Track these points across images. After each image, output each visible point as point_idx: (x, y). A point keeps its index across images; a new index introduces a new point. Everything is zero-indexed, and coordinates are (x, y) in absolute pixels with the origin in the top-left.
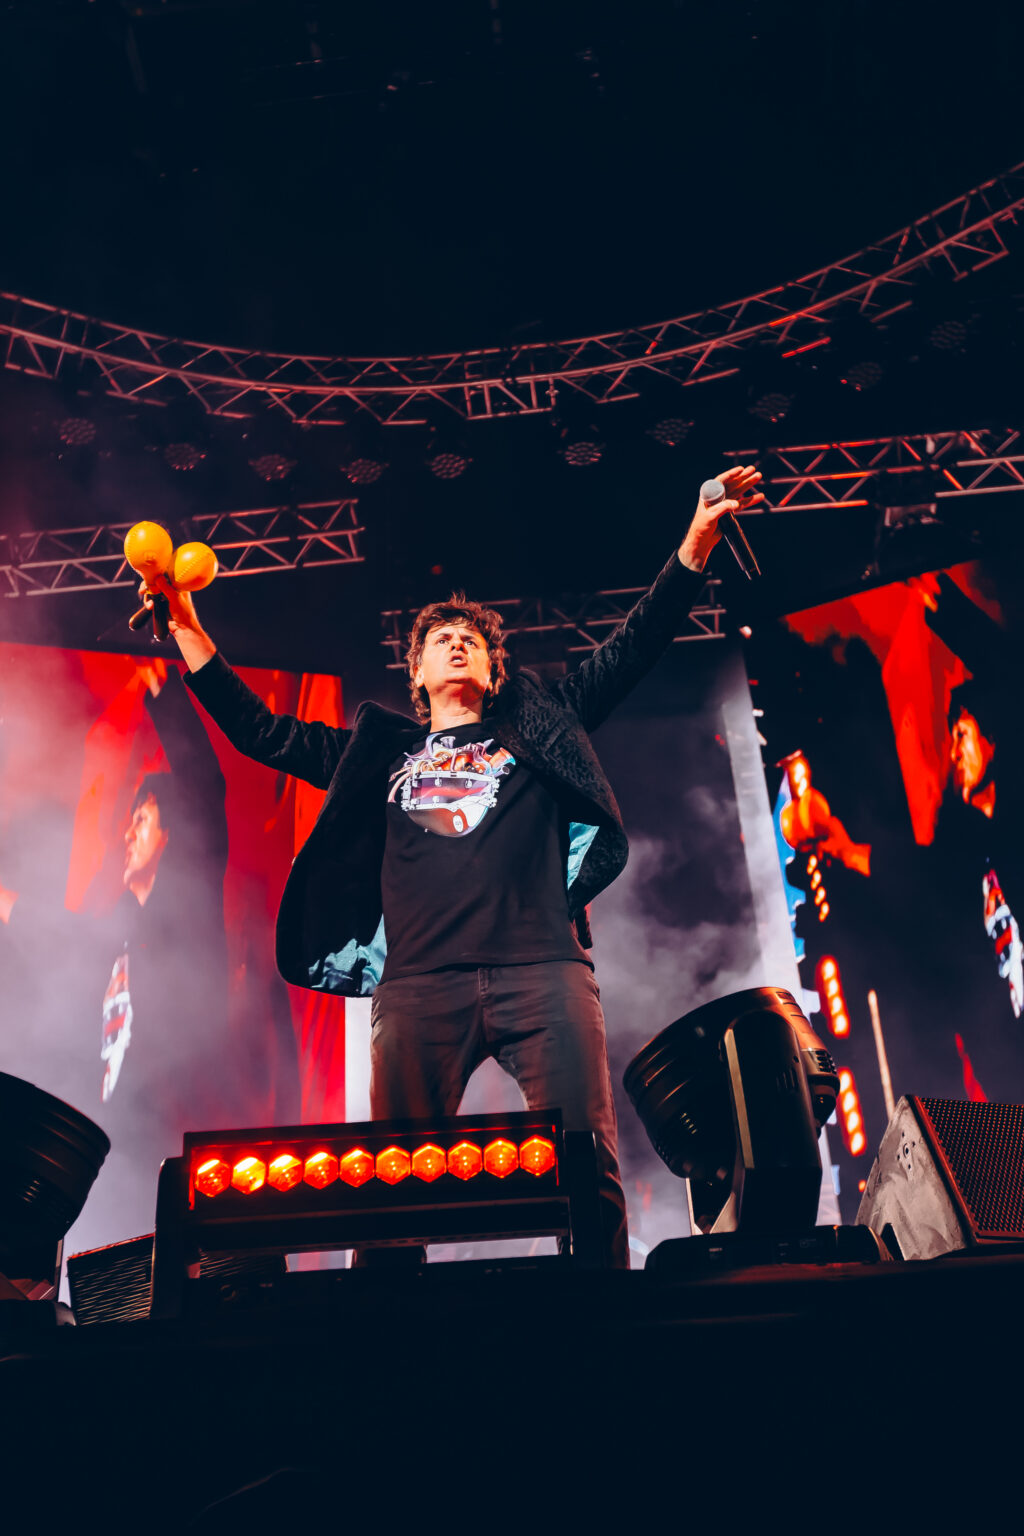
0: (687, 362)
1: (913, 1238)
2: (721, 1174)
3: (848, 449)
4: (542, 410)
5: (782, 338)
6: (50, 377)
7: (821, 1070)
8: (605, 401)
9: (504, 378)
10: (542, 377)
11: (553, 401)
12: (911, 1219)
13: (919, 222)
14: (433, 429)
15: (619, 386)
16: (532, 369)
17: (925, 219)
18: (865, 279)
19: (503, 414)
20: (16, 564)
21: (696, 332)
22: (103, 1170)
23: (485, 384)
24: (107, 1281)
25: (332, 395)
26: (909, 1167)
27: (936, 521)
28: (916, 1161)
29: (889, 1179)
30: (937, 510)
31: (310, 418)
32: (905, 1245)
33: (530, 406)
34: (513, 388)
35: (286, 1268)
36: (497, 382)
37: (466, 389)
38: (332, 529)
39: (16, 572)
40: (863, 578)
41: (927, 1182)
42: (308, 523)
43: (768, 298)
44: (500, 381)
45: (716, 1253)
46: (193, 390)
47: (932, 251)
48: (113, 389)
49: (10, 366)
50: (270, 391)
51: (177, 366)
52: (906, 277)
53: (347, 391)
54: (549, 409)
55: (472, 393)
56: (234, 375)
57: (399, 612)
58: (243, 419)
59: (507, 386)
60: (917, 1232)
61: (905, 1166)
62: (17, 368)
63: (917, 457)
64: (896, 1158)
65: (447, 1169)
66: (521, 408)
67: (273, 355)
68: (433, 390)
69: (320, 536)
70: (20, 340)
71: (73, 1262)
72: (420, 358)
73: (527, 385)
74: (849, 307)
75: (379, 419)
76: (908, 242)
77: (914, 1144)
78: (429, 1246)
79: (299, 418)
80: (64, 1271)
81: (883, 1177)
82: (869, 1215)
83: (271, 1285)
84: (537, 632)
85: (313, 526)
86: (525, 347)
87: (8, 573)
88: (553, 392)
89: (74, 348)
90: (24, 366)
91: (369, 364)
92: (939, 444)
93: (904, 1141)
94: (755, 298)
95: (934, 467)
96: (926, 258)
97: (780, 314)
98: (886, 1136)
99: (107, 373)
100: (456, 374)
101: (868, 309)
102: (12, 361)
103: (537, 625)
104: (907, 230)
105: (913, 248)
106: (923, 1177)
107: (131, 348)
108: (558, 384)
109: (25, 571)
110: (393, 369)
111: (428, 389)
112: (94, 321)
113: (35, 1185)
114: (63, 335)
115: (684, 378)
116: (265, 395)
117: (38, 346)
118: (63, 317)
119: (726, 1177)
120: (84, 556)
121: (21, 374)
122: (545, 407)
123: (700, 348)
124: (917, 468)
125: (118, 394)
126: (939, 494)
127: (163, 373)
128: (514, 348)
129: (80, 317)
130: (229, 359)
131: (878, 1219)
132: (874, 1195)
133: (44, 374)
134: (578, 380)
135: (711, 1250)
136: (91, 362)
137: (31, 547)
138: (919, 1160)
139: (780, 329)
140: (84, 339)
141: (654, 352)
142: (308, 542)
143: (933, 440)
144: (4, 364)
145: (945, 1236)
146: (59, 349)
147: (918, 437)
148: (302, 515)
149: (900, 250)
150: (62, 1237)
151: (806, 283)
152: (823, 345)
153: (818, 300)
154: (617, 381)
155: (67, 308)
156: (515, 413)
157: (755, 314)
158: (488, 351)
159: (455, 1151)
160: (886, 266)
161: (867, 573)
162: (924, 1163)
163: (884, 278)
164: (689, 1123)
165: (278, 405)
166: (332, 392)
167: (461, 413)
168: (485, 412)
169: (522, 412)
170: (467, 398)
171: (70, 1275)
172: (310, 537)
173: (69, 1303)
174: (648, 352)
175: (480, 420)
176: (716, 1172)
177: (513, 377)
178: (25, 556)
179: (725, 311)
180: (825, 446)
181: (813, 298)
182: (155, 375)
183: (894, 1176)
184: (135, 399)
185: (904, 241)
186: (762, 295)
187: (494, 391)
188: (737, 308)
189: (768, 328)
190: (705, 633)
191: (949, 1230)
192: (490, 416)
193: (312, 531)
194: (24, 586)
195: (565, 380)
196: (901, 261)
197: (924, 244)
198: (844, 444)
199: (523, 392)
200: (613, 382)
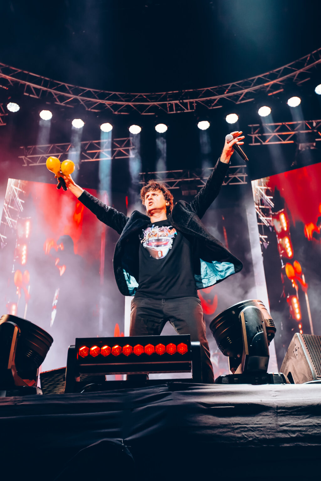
0: (238, 96)
1: (297, 377)
2: (239, 356)
3: (288, 125)
4: (191, 111)
5: (268, 89)
6: (38, 98)
7: (270, 325)
8: (211, 108)
9: (179, 100)
10: (191, 100)
11: (195, 108)
12: (297, 371)
13: (313, 52)
14: (157, 116)
15: (216, 104)
16: (189, 98)
17: (315, 51)
18: (295, 71)
19: (179, 112)
20: (26, 156)
21: (241, 87)
22: (51, 348)
23: (173, 102)
24: (51, 381)
25: (125, 105)
26: (297, 355)
27: (315, 148)
28: (299, 353)
29: (291, 358)
30: (316, 145)
31: (118, 112)
32: (295, 379)
33: (188, 109)
34: (183, 104)
35: (105, 379)
36: (177, 102)
37: (167, 104)
38: (124, 147)
39: (26, 158)
40: (291, 166)
41: (302, 360)
42: (117, 145)
43: (264, 76)
44: (178, 101)
45: (236, 380)
46: (82, 103)
47: (317, 62)
48: (57, 102)
49: (25, 94)
50: (106, 103)
51: (77, 95)
52: (308, 70)
53: (130, 104)
54: (193, 110)
55: (169, 105)
56: (95, 98)
57: (145, 173)
58: (97, 112)
59: (180, 103)
60: (298, 375)
61: (296, 355)
62: (28, 94)
63: (310, 128)
64: (293, 352)
65: (155, 352)
66: (185, 110)
67: (107, 92)
68: (157, 104)
69: (121, 149)
70: (29, 86)
71: (41, 374)
72: (153, 94)
73: (187, 103)
74: (290, 79)
75: (140, 113)
76: (310, 59)
77: (299, 348)
78: (149, 374)
79: (115, 111)
80: (39, 377)
81: (289, 357)
82: (284, 369)
83: (101, 385)
84: (188, 181)
85: (119, 146)
86: (186, 91)
87: (24, 159)
88: (195, 104)
89: (45, 89)
90: (30, 94)
91: (138, 95)
92: (317, 124)
93: (295, 347)
94: (260, 76)
95: (315, 131)
96: (315, 64)
97: (268, 81)
98: (290, 345)
99: (55, 97)
100: (164, 99)
101: (296, 80)
102: (26, 92)
103: (188, 178)
104: (309, 55)
105: (311, 61)
106: (301, 358)
107: (63, 89)
108: (196, 102)
109: (29, 158)
110: (145, 97)
111: (155, 103)
112: (52, 80)
113: (31, 352)
114: (42, 84)
115: (237, 101)
116: (104, 104)
117: (34, 88)
118: (42, 79)
119: (240, 357)
120: (47, 154)
121: (29, 96)
122: (192, 110)
123: (242, 92)
124: (310, 131)
125: (59, 103)
126: (317, 140)
127: (73, 97)
128: (183, 91)
129: (48, 79)
130: (93, 93)
131: (287, 370)
132: (286, 363)
133: (36, 97)
134: (203, 102)
135: (235, 379)
136: (50, 93)
137: (31, 151)
138: (300, 353)
139: (268, 86)
140: (48, 86)
141: (227, 93)
142: (117, 151)
143: (315, 122)
144: (23, 93)
145: (307, 377)
146: (41, 89)
147: (311, 121)
148: (115, 142)
149: (307, 61)
150: (38, 368)
151: (276, 72)
152: (281, 92)
153: (280, 77)
154: (216, 102)
155: (43, 76)
156: (183, 111)
157: (260, 81)
158: (174, 92)
159: (157, 346)
160: (302, 66)
161: (293, 164)
162: (302, 354)
163: (301, 70)
164: (229, 340)
165: (108, 108)
166: (125, 104)
167: (166, 112)
168: (173, 111)
169: (185, 111)
170: (168, 107)
171: (41, 378)
172: (117, 149)
173: (40, 387)
174: (225, 93)
175: (172, 114)
176: (237, 355)
177: (182, 100)
178: (29, 153)
179: (250, 80)
180: (281, 124)
181: (278, 76)
182: (71, 98)
183: (292, 358)
184: (64, 105)
185: (308, 58)
186: (262, 75)
187: (176, 104)
188: (254, 80)
189: (264, 86)
190: (240, 182)
191: (308, 375)
192: (175, 112)
193: (118, 147)
194: (29, 163)
195: (199, 101)
196: (307, 65)
197: (315, 60)
198: (287, 123)
199: (185, 105)
200: (214, 102)
